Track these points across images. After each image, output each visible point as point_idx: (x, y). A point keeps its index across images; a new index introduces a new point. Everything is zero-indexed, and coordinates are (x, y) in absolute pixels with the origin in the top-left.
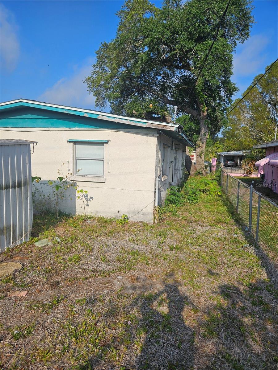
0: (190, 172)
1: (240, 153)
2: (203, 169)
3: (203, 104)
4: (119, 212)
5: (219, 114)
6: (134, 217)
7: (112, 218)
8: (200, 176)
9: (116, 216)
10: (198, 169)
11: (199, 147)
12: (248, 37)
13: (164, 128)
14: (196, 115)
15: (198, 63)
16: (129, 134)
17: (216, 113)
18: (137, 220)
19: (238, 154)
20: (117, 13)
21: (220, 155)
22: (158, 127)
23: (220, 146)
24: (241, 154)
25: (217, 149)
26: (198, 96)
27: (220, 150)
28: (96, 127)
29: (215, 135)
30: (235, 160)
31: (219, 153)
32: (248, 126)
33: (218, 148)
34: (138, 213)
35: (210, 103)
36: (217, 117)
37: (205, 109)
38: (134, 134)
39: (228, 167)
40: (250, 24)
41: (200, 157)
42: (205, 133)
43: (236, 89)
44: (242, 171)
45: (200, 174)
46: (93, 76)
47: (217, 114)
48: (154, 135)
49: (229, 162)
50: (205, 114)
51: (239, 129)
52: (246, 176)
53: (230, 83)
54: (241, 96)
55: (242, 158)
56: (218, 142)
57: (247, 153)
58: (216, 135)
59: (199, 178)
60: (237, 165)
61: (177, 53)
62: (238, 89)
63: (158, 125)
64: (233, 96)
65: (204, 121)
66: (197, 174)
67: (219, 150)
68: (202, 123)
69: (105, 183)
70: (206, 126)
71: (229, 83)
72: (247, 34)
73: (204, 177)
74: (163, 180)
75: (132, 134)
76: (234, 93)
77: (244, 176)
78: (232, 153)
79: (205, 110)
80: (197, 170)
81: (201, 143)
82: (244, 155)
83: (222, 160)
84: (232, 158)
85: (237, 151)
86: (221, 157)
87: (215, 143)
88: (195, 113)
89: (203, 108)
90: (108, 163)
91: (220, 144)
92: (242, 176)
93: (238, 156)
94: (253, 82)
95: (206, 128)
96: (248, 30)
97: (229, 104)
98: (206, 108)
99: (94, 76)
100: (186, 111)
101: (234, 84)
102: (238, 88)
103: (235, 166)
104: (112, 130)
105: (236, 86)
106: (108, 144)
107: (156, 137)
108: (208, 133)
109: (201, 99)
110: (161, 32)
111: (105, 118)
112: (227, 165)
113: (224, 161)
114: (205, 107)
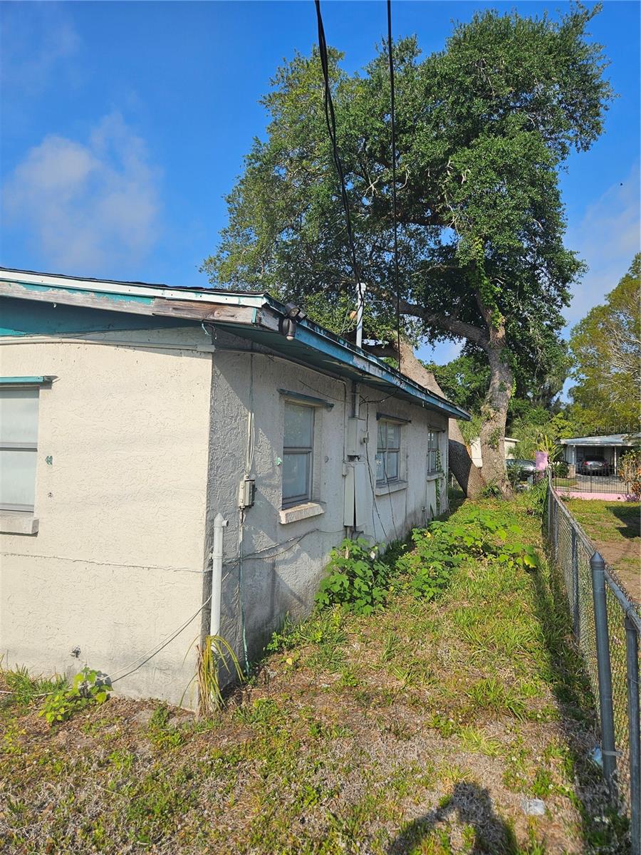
0: (466, 490)
1: (617, 441)
2: (503, 481)
3: (493, 308)
4: (77, 653)
5: (537, 331)
6: (130, 678)
7: (54, 681)
8: (493, 500)
9: (70, 672)
10: (488, 479)
11: (488, 419)
12: (598, 134)
13: (212, 313)
14: (477, 338)
15: (459, 194)
16: (121, 350)
17: (529, 331)
18: (139, 691)
19: (612, 443)
20: (263, 100)
21: (565, 446)
22: (190, 310)
23: (566, 423)
24: (620, 443)
25: (559, 432)
26: (478, 288)
27: (567, 433)
28: (15, 333)
29: (552, 398)
30: (607, 457)
31: (563, 442)
32: (629, 370)
33: (562, 428)
34: (144, 663)
35: (511, 306)
36: (531, 339)
37: (499, 321)
38: (135, 348)
39: (589, 474)
40: (602, 101)
41: (493, 448)
42: (502, 384)
43: (578, 265)
44: (621, 486)
45: (495, 494)
46: (222, 255)
47: (531, 332)
48: (200, 348)
49: (590, 463)
50: (501, 333)
51: (605, 380)
52: (634, 500)
53: (561, 251)
54: (606, 300)
55: (622, 451)
56: (560, 415)
57: (634, 441)
58: (555, 398)
59: (490, 505)
60: (612, 471)
61: (404, 172)
62: (585, 266)
63: (194, 304)
64: (572, 285)
65: (500, 351)
66: (486, 495)
67: (564, 433)
68: (495, 357)
69: (35, 534)
70: (506, 365)
71: (557, 249)
72: (596, 127)
73: (506, 503)
74: (283, 522)
75: (130, 351)
76: (575, 277)
77: (628, 500)
78: (597, 441)
79: (499, 325)
80: (484, 483)
81: (491, 411)
82: (629, 444)
83: (572, 457)
84: (598, 453)
85: (608, 434)
86: (569, 451)
87: (552, 417)
88: (476, 333)
89: (493, 319)
90: (49, 460)
91: (567, 419)
92: (623, 499)
93: (613, 447)
94: (631, 268)
95: (506, 370)
96: (598, 115)
97: (564, 305)
98: (502, 319)
99: (225, 255)
100: (450, 328)
101: (571, 253)
102: (584, 263)
103: (607, 472)
104: (64, 340)
105: (577, 258)
106: (51, 388)
107: (211, 356)
108: (512, 383)
109: (487, 296)
110: (360, 125)
111: (18, 291)
112: (585, 470)
113: (579, 460)
114: (498, 317)
